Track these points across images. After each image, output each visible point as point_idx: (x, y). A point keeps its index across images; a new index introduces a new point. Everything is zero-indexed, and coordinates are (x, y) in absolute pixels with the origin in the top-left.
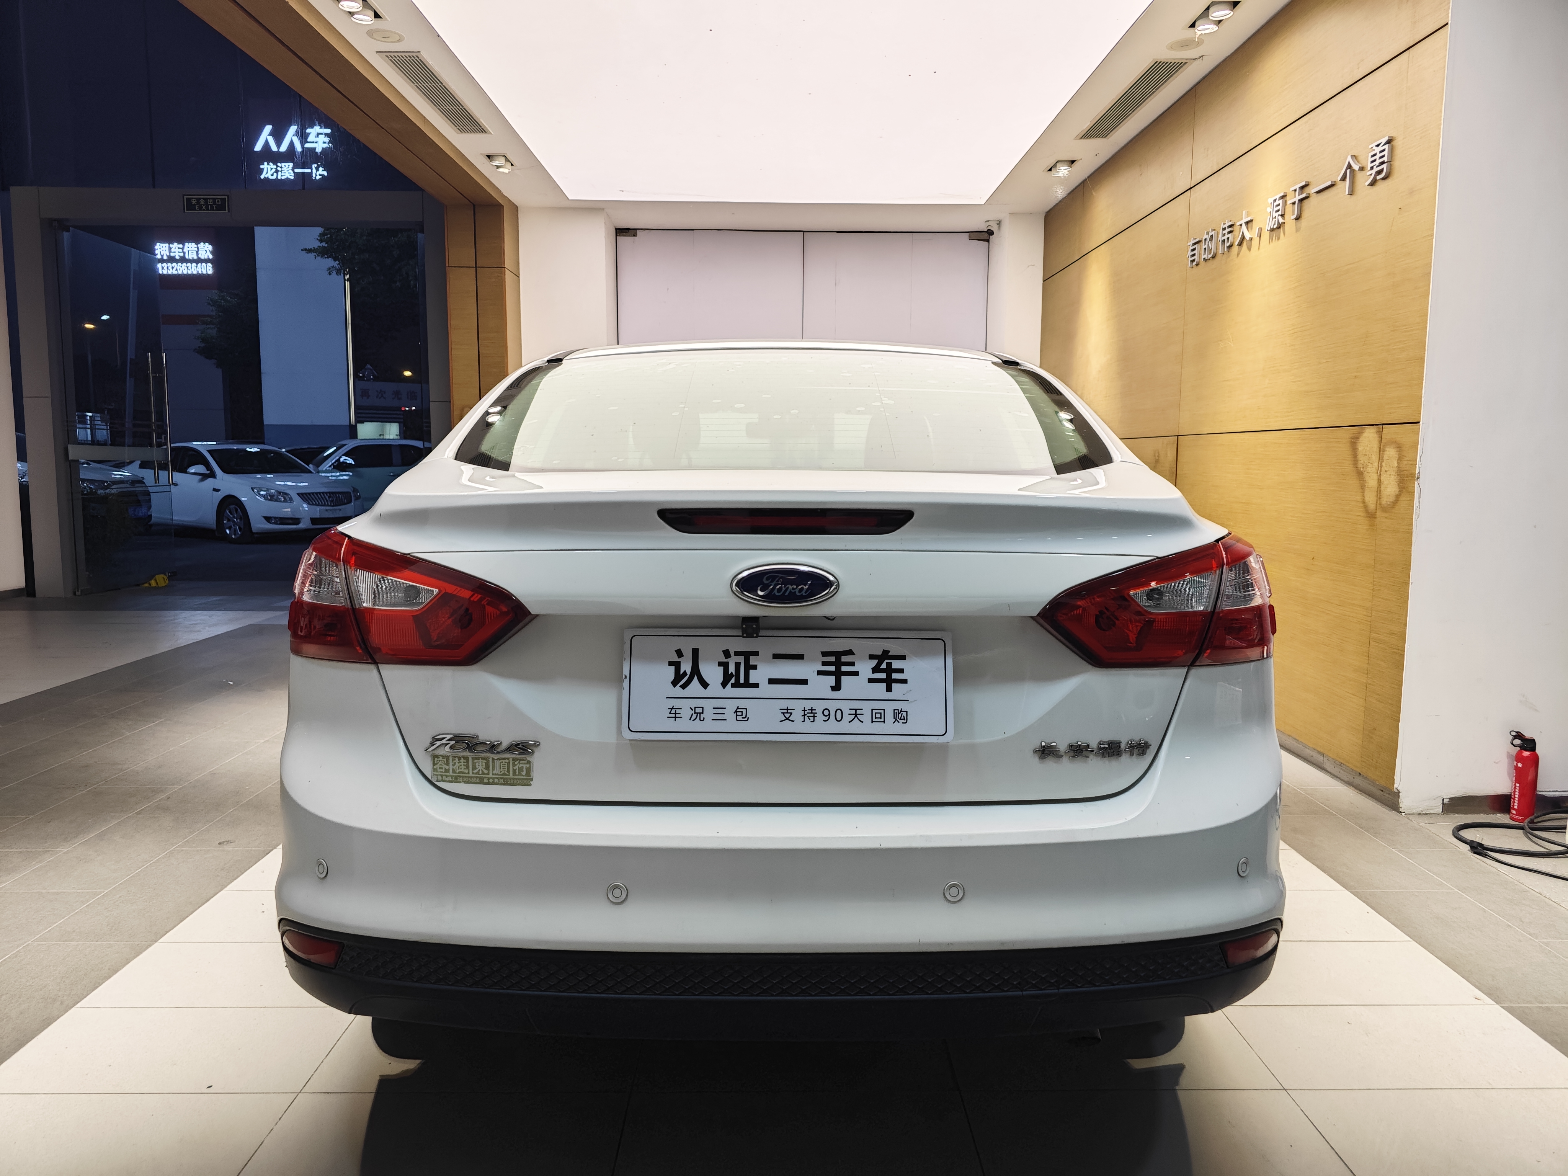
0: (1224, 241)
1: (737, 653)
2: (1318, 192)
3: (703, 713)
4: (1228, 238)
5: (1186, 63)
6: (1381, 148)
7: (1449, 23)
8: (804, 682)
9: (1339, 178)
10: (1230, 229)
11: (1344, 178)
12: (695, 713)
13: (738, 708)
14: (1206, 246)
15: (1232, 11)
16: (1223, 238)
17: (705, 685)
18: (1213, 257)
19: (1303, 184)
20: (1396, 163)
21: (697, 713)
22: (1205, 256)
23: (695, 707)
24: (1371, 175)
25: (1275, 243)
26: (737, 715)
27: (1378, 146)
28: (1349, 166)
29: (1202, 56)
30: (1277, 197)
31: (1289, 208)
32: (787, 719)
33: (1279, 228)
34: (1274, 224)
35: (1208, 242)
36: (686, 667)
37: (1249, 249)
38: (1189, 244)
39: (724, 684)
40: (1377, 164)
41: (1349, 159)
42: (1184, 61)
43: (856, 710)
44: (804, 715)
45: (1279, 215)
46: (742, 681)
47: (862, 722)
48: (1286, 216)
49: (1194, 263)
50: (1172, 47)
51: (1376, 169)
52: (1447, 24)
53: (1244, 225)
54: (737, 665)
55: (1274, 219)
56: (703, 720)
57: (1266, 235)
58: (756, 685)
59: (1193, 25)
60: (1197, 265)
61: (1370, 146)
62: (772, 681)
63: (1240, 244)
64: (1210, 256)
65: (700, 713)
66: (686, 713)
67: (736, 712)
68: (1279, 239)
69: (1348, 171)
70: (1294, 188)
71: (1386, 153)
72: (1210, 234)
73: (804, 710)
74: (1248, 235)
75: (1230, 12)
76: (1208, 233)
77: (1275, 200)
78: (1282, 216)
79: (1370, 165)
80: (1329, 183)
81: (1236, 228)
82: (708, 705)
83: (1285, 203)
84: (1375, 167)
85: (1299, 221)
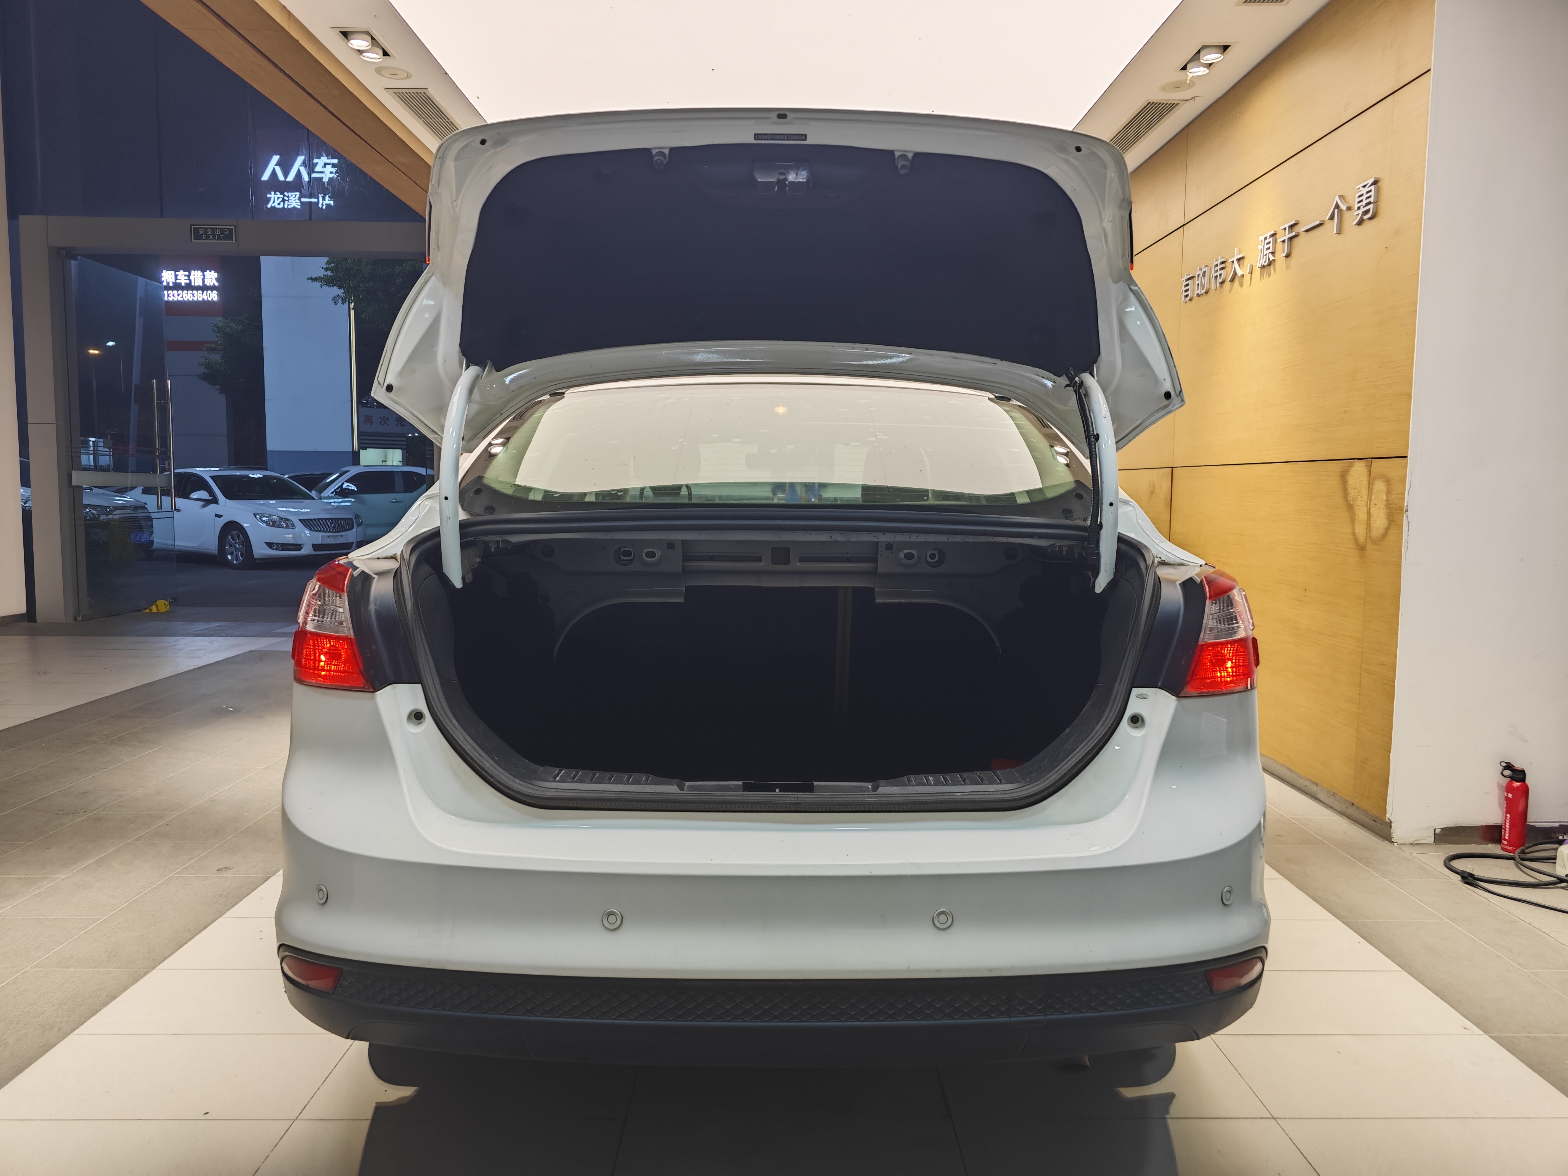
0: (1216, 277)
2: (1307, 231)
4: (1220, 275)
5: (1178, 104)
6: (1367, 189)
7: (1432, 69)
9: (1327, 218)
10: (1222, 266)
11: (1332, 218)
14: (1199, 282)
16: (1216, 274)
18: (1206, 293)
19: (1293, 222)
20: (1383, 204)
22: (1198, 292)
24: (1358, 214)
25: (1266, 279)
27: (1364, 187)
28: (1337, 206)
29: (1194, 97)
30: (1268, 235)
31: (1279, 245)
33: (1269, 265)
34: (1265, 262)
35: (1201, 278)
37: (1241, 285)
38: (1182, 280)
40: (1364, 205)
41: (1337, 199)
42: (1176, 102)
45: (1269, 253)
48: (1276, 254)
49: (1188, 298)
50: (1163, 89)
51: (1362, 210)
52: (1429, 70)
53: (1236, 262)
55: (1265, 257)
57: (1257, 272)
59: (1184, 68)
60: (1191, 300)
61: (1357, 187)
63: (1232, 280)
64: (1203, 291)
68: (1269, 276)
69: (1336, 211)
70: (1284, 227)
71: (1372, 193)
72: (1203, 270)
74: (1239, 272)
75: (1221, 55)
76: (1201, 269)
77: (1266, 238)
78: (1273, 253)
79: (1357, 206)
80: (1318, 222)
81: (1228, 265)
83: (1275, 242)
84: (1362, 207)
85: (1289, 259)
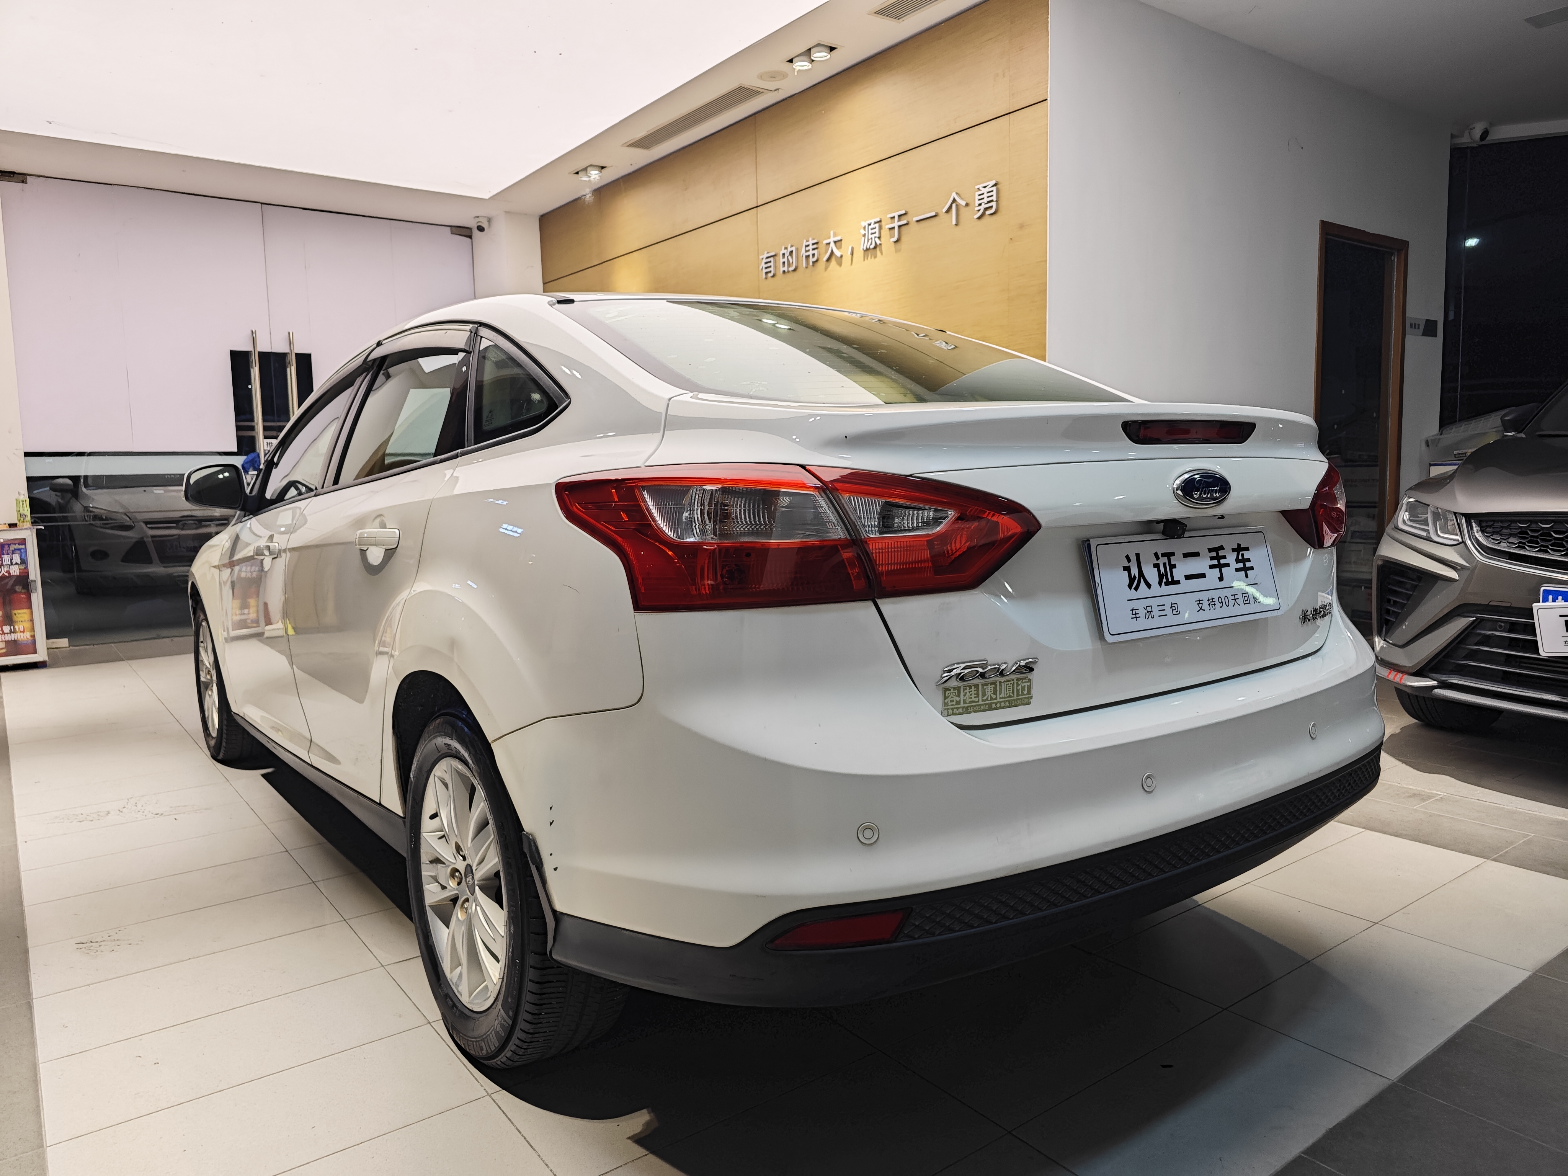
0: (807, 257)
1: (1163, 555)
2: (918, 221)
3: (1152, 611)
4: (813, 255)
5: (762, 92)
6: (987, 189)
7: (1048, 99)
8: (1203, 576)
9: (944, 210)
10: (815, 246)
11: (949, 210)
12: (1148, 612)
13: (1172, 604)
14: (786, 260)
15: (829, 54)
16: (807, 254)
17: (1149, 586)
18: (795, 270)
19: (903, 212)
20: (1003, 203)
21: (1149, 612)
22: (784, 269)
23: (1147, 607)
24: (979, 210)
25: (870, 261)
26: (1173, 610)
27: (985, 187)
28: (954, 201)
29: (778, 89)
30: (872, 221)
31: (885, 232)
32: (1201, 609)
33: (875, 248)
34: (871, 244)
35: (788, 257)
36: (1135, 571)
37: (840, 264)
38: (761, 257)
39: (1160, 584)
40: (986, 202)
41: (954, 195)
42: (762, 91)
43: (1234, 595)
44: (1209, 605)
45: (875, 237)
46: (1170, 580)
47: (1239, 605)
48: (882, 239)
49: (770, 275)
50: (761, 77)
51: (983, 206)
52: (1047, 100)
53: (832, 244)
54: (1165, 564)
55: (870, 241)
56: (1153, 618)
57: (859, 254)
58: (1178, 582)
59: (791, 61)
60: (773, 276)
61: (977, 187)
62: (1188, 577)
63: (828, 260)
64: (791, 269)
65: (1150, 612)
66: (1142, 613)
67: (1171, 607)
68: (875, 257)
69: (954, 205)
70: (892, 215)
71: (994, 193)
72: (790, 249)
73: (1209, 600)
74: (837, 253)
75: (828, 54)
76: (786, 248)
77: (870, 225)
78: (879, 238)
79: (977, 202)
80: (933, 214)
81: (822, 246)
82: (1154, 602)
83: (880, 228)
84: (983, 204)
85: (898, 244)
